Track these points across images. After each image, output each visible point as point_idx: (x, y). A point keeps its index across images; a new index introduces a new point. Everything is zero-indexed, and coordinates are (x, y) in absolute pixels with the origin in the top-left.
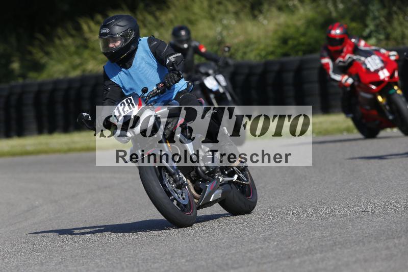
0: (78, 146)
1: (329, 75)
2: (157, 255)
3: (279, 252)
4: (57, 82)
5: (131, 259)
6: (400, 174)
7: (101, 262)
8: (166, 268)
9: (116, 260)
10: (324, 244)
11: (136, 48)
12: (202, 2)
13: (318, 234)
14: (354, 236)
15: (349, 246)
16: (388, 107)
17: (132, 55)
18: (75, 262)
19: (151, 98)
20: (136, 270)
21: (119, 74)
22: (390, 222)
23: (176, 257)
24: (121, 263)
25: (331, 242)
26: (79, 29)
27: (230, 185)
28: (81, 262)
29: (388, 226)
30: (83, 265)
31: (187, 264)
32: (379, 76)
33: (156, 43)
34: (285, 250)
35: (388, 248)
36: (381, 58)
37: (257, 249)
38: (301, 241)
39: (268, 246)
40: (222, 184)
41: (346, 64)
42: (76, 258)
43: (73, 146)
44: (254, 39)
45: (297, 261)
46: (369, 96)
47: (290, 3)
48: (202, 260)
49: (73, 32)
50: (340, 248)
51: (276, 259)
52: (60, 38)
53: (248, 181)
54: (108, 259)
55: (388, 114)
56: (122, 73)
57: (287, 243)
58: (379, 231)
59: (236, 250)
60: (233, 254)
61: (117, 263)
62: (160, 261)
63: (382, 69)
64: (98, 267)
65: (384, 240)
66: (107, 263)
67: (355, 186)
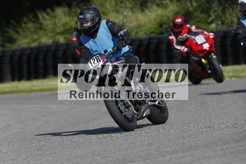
0: (36, 88)
1: (174, 46)
2: (83, 154)
3: (157, 152)
4: (23, 50)
5: (68, 157)
6: (230, 105)
7: (50, 158)
8: (89, 162)
9: (59, 157)
10: (184, 147)
11: (99, 27)
12: (111, 2)
13: (181, 141)
14: (202, 142)
15: (199, 149)
16: (208, 66)
17: (97, 31)
18: (34, 158)
19: (109, 56)
20: (71, 163)
21: (89, 42)
22: (224, 134)
23: (95, 155)
24: (61, 159)
25: (188, 146)
26: (37, 17)
27: (154, 107)
28: (38, 158)
29: (223, 136)
30: (39, 160)
31: (101, 159)
32: (203, 47)
33: (111, 23)
34: (161, 151)
35: (223, 150)
36: (205, 36)
37: (144, 150)
38: (170, 146)
39: (151, 148)
40: (150, 106)
41: (184, 40)
42: (35, 156)
43: (33, 88)
44: (143, 23)
45: (168, 157)
46: (197, 59)
47: (164, 2)
48: (111, 157)
49: (33, 20)
50: (194, 150)
51: (155, 157)
52: (25, 23)
53: (163, 105)
54: (54, 157)
55: (208, 69)
56: (91, 41)
57: (162, 147)
58: (217, 140)
59: (131, 151)
60: (129, 153)
61: (60, 159)
62: (85, 158)
63: (205, 43)
64: (48, 161)
65: (220, 145)
66: (54, 159)
67: (203, 112)
